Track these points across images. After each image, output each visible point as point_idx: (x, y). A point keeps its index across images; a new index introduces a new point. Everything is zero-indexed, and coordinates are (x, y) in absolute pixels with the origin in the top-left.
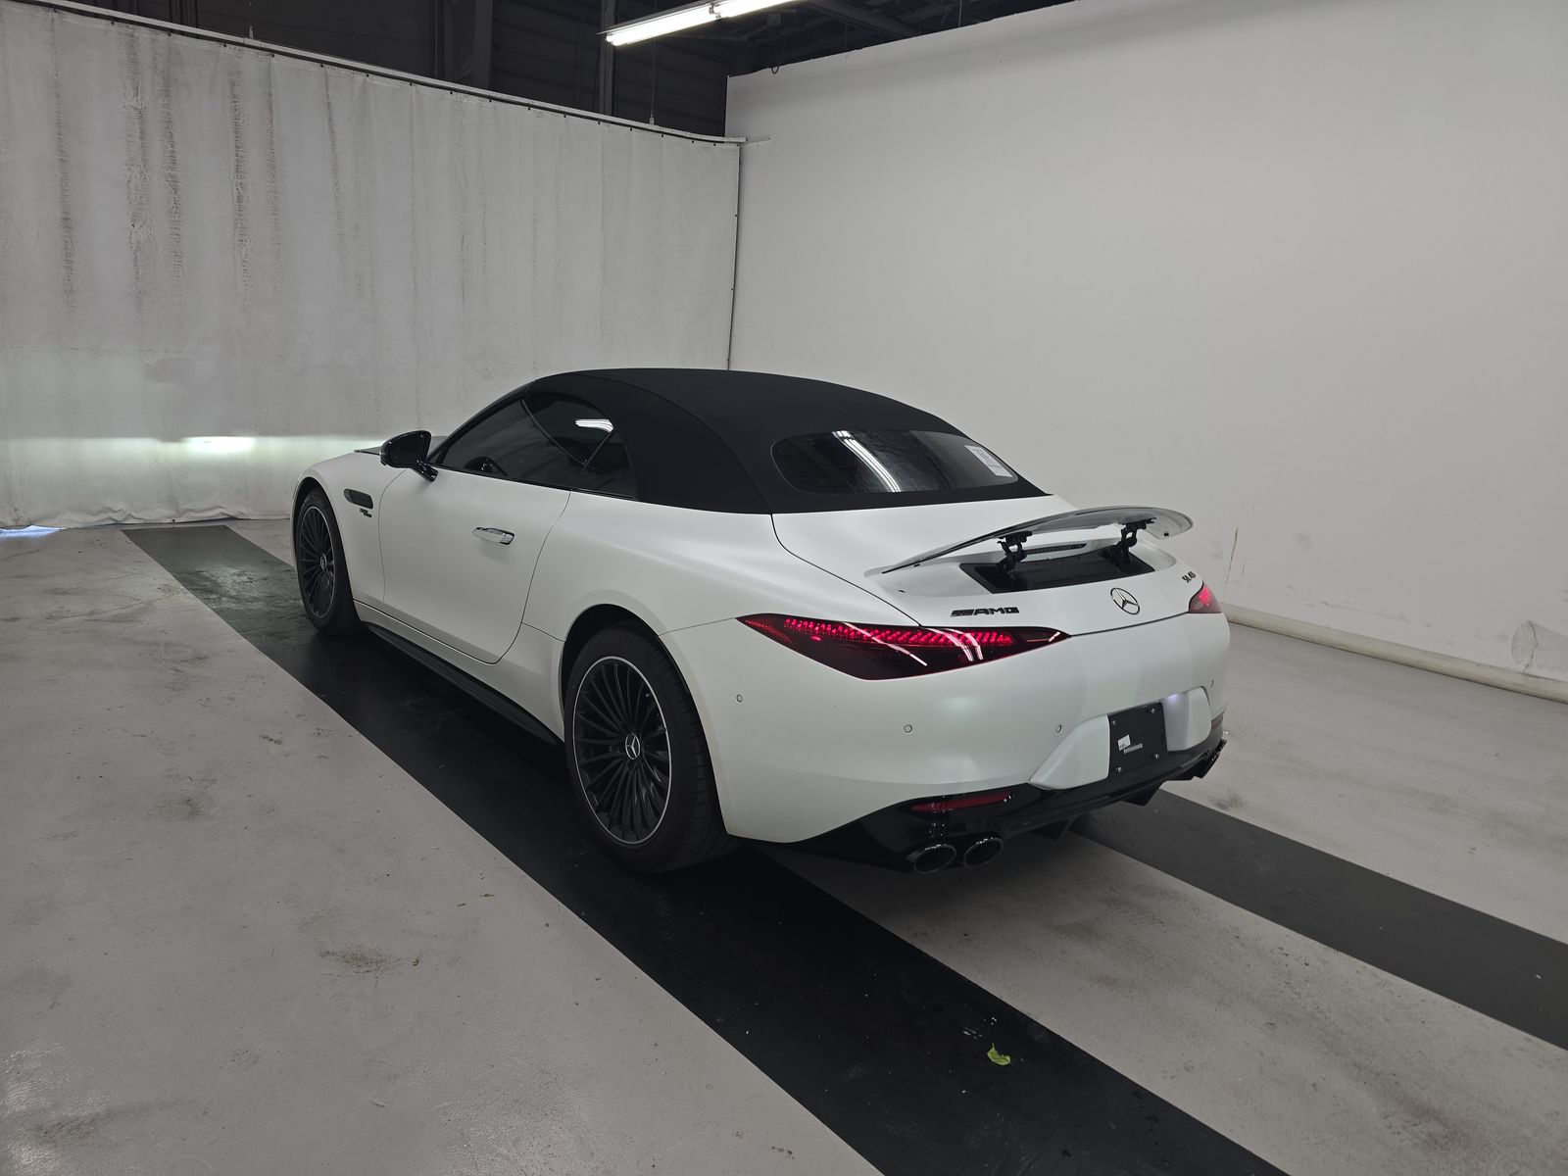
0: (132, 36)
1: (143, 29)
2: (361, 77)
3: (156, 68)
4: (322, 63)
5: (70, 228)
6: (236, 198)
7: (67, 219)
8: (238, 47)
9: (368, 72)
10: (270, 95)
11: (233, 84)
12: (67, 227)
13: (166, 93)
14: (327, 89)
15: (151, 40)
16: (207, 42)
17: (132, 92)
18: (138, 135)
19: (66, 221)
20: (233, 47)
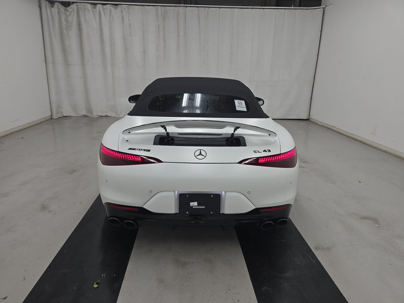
0: (157, 9)
1: (159, 6)
2: (207, 9)
3: (162, 15)
4: (198, 7)
5: (145, 53)
6: (177, 43)
7: (144, 51)
8: (179, 7)
9: (209, 7)
10: (186, 17)
11: (178, 16)
12: (144, 53)
13: (164, 20)
14: (199, 13)
15: (160, 9)
16: (172, 7)
17: (157, 21)
18: (158, 31)
19: (144, 52)
20: (178, 7)
